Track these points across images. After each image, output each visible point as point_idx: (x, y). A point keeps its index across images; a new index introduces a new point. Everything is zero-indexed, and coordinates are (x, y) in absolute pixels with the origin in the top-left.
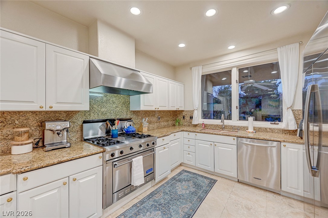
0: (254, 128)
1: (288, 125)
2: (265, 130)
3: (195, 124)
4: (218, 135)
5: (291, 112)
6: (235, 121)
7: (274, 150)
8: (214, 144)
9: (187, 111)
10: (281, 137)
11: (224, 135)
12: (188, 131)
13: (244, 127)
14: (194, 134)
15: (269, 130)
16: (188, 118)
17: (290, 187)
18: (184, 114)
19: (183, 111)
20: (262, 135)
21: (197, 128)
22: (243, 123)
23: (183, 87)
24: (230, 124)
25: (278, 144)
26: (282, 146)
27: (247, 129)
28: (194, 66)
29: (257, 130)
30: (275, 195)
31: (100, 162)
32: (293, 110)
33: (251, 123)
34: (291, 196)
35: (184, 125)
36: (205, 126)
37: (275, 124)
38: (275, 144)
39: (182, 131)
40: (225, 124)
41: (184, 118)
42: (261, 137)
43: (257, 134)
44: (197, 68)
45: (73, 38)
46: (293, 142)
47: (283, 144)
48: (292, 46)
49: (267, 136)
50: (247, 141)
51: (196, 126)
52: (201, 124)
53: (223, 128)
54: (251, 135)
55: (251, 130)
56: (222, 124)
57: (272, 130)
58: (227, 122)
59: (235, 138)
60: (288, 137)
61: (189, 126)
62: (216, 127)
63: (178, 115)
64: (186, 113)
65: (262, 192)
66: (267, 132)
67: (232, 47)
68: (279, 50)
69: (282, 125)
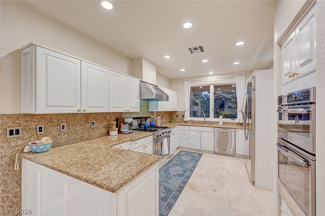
0: (223, 123)
1: (239, 121)
2: (228, 123)
3: (186, 121)
4: (203, 127)
5: (241, 113)
6: (212, 119)
7: (233, 133)
8: (201, 132)
9: (180, 112)
10: (236, 127)
11: (207, 127)
12: (184, 125)
13: (217, 122)
14: (188, 127)
15: (230, 123)
16: (180, 117)
17: (240, 152)
18: (177, 113)
19: (177, 111)
20: (227, 126)
21: (187, 123)
22: (216, 120)
23: (177, 95)
24: (209, 121)
25: (234, 130)
26: (236, 131)
27: (219, 123)
28: (186, 81)
29: (224, 123)
30: (233, 157)
31: (152, 140)
32: (242, 112)
33: (221, 120)
34: (240, 156)
35: (178, 122)
36: (193, 122)
37: (233, 120)
38: (233, 130)
39: (179, 125)
40: (206, 120)
41: (177, 116)
42: (227, 127)
43: (224, 125)
44: (188, 82)
45: (125, 66)
46: (241, 129)
47: (237, 130)
48: (242, 77)
49: (229, 126)
50: (219, 130)
51: (186, 122)
52: (190, 121)
53: (205, 123)
54: (221, 126)
55: (221, 123)
56: (204, 120)
57: (232, 123)
58: (207, 119)
59: (213, 128)
60: (240, 127)
61: (181, 122)
62: (200, 122)
63: (173, 115)
64: (179, 113)
65: (227, 157)
66: (229, 124)
67: (211, 73)
68: (236, 77)
69: (237, 121)
